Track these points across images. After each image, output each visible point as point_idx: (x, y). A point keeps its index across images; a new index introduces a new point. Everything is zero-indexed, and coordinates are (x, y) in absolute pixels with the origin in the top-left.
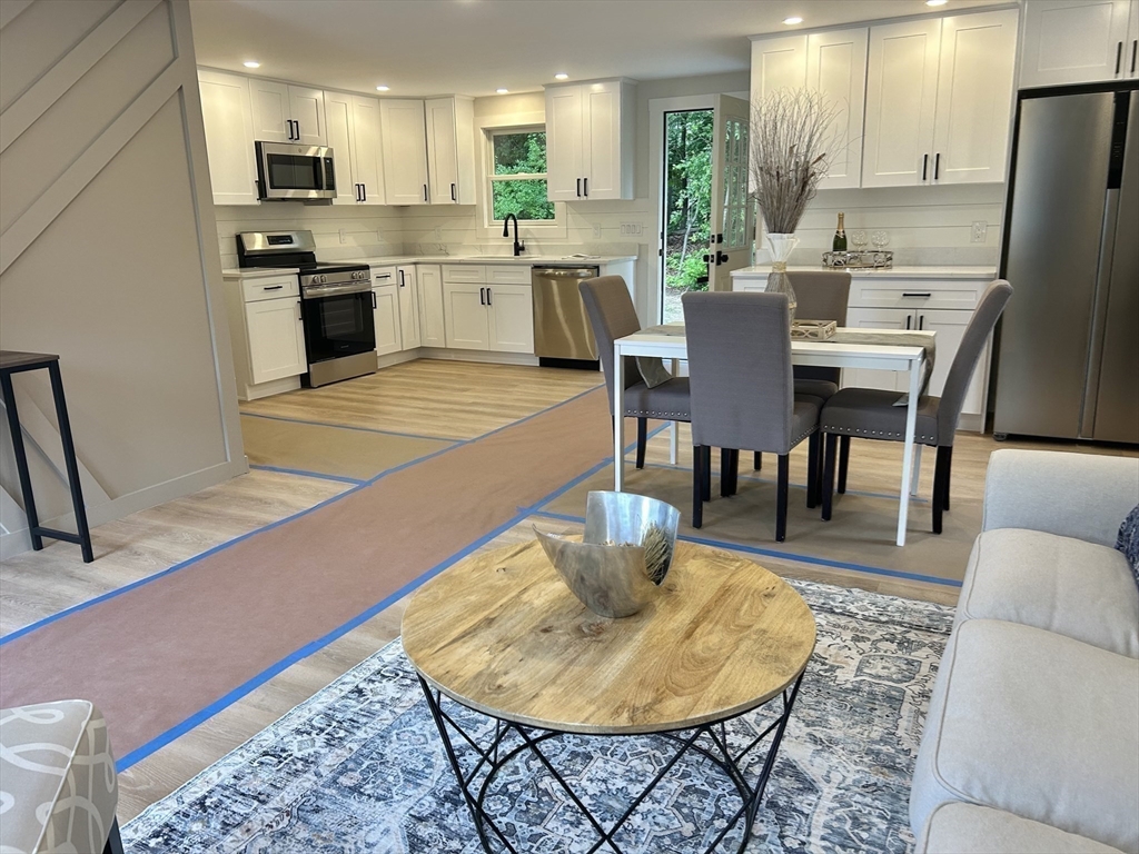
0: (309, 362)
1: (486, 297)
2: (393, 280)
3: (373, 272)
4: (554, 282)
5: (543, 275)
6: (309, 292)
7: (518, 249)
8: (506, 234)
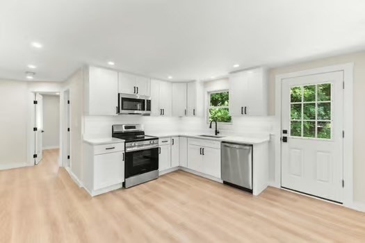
0: (125, 178)
1: (202, 152)
2: (169, 142)
3: (160, 140)
4: (238, 151)
5: (225, 146)
6: (128, 150)
7: (217, 132)
8: (211, 127)
